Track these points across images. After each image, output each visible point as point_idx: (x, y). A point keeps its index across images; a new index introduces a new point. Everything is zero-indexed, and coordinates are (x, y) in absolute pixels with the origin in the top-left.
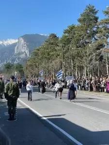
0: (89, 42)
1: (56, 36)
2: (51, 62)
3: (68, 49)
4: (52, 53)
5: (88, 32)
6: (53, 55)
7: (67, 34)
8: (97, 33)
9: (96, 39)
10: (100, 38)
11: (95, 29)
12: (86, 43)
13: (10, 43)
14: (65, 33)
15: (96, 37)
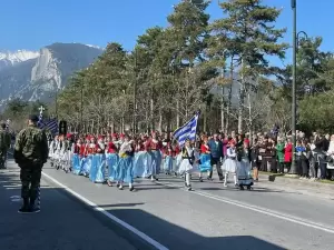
0: (188, 65)
1: (120, 49)
2: (109, 101)
3: (146, 77)
4: (111, 83)
5: (188, 43)
6: (113, 86)
7: (143, 46)
8: (206, 46)
9: (202, 60)
10: (210, 56)
11: (201, 39)
12: (182, 65)
13: (23, 59)
14: (140, 42)
15: (202, 54)
